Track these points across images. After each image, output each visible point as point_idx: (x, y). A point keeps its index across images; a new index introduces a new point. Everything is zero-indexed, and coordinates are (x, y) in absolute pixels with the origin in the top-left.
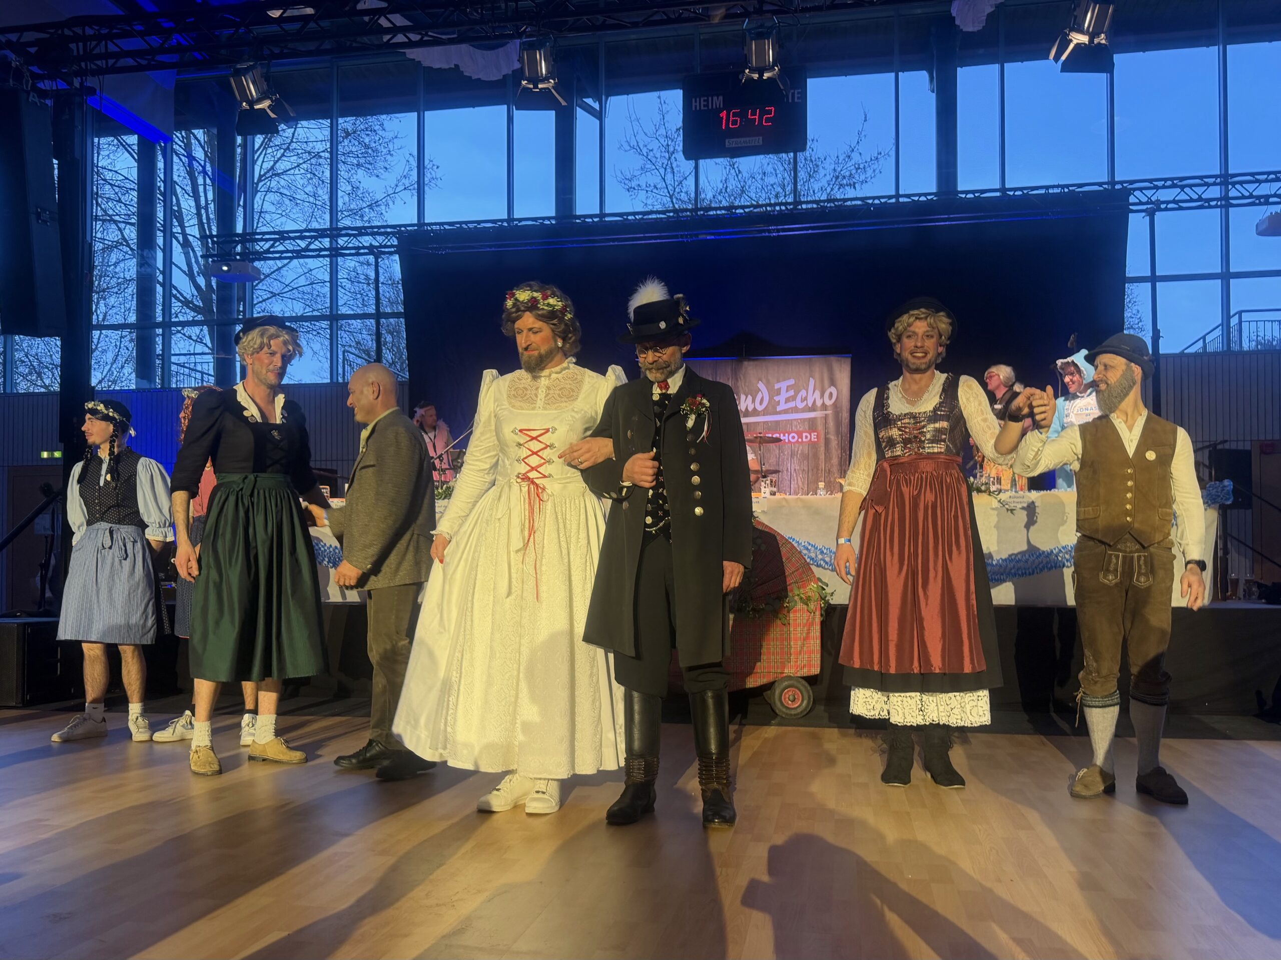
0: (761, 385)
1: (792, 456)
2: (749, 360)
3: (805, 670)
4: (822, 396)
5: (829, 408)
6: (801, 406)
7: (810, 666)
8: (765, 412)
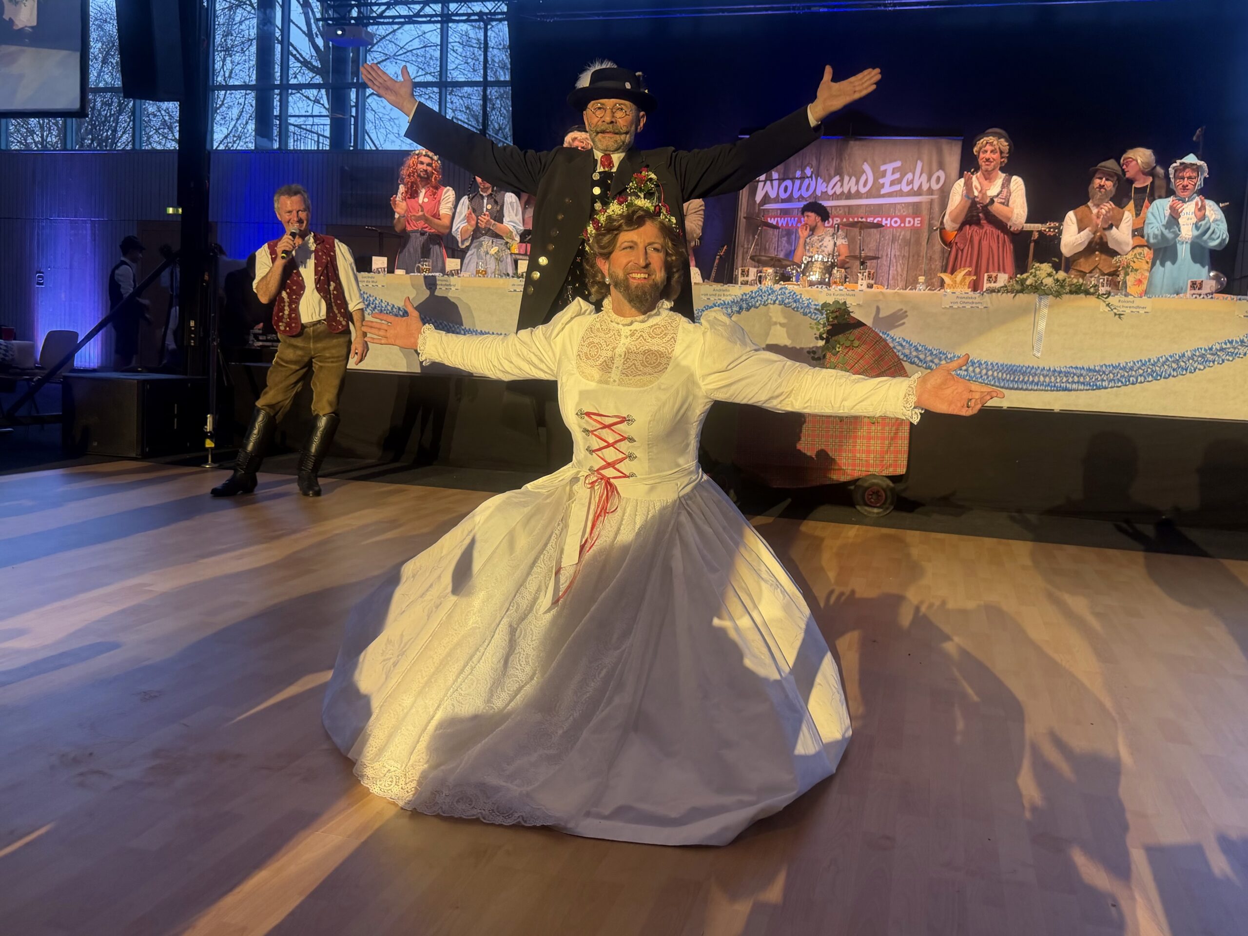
0: (866, 167)
1: (893, 241)
2: (856, 140)
3: (891, 470)
4: (929, 180)
5: (936, 192)
6: (906, 189)
7: (896, 466)
8: (869, 195)
